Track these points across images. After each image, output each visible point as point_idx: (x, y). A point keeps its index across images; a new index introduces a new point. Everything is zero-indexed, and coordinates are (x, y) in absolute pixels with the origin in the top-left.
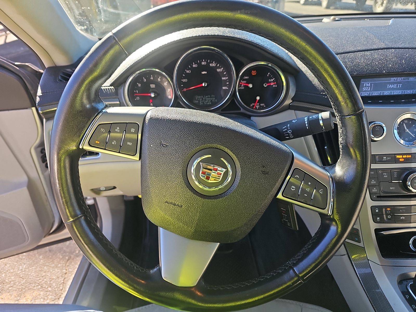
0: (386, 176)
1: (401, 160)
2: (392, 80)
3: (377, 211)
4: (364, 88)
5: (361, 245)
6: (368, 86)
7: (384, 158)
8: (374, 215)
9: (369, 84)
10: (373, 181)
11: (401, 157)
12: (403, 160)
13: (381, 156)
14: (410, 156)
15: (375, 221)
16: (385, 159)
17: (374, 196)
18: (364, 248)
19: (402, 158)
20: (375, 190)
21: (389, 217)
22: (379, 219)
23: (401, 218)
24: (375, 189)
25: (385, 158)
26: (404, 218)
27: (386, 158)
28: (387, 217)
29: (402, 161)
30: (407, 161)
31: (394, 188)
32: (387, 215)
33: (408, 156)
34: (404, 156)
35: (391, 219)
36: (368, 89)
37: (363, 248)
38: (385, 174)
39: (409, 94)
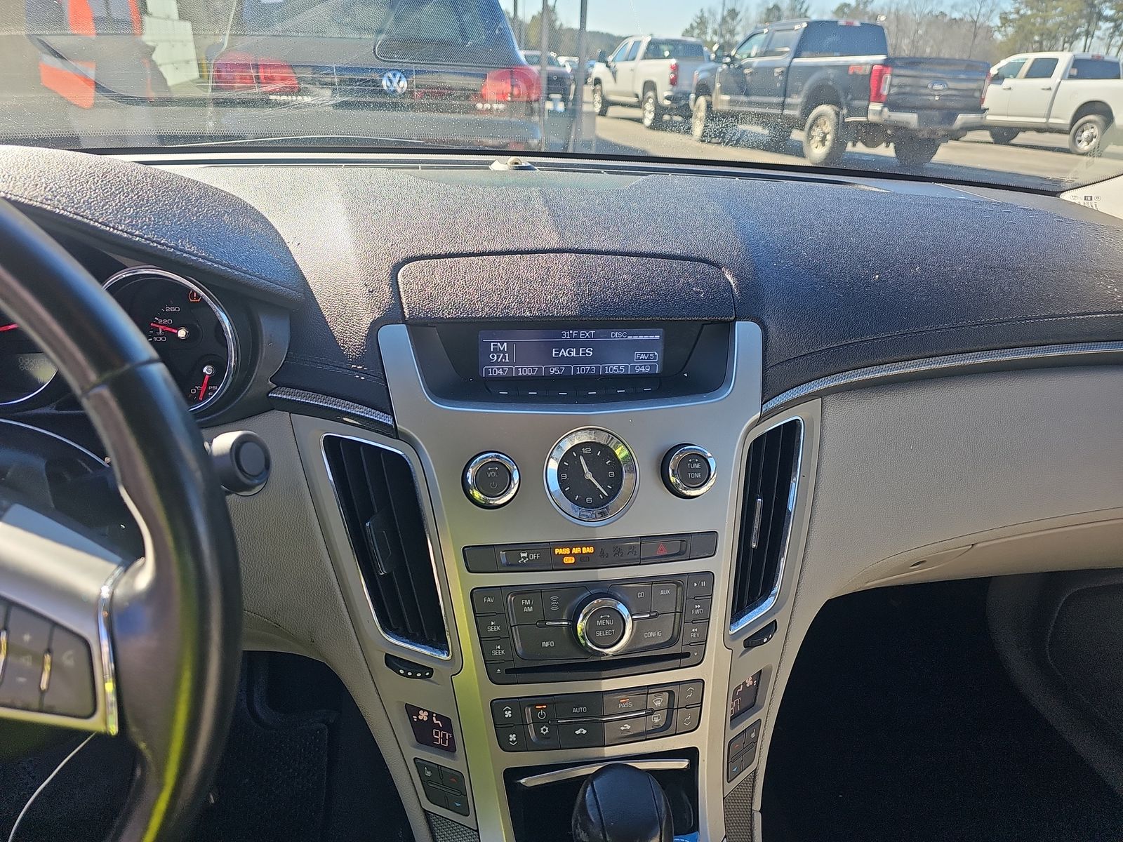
0: (530, 609)
1: (566, 560)
2: (565, 335)
3: (508, 714)
4: (493, 356)
5: (467, 821)
6: (502, 349)
7: (522, 555)
8: (502, 729)
9: (505, 344)
10: (492, 623)
11: (567, 551)
12: (573, 561)
13: (513, 548)
14: (590, 550)
15: (505, 746)
16: (524, 558)
17: (499, 670)
18: (477, 831)
19: (571, 555)
20: (498, 652)
21: (544, 730)
22: (515, 739)
23: (578, 732)
24: (499, 647)
25: (525, 555)
26: (585, 732)
27: (528, 556)
28: (537, 732)
29: (570, 562)
30: (583, 563)
31: (552, 644)
32: (538, 724)
33: (585, 550)
34: (576, 550)
35: (549, 738)
36: (504, 357)
37: (475, 833)
38: (528, 602)
39: (614, 375)
